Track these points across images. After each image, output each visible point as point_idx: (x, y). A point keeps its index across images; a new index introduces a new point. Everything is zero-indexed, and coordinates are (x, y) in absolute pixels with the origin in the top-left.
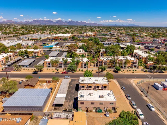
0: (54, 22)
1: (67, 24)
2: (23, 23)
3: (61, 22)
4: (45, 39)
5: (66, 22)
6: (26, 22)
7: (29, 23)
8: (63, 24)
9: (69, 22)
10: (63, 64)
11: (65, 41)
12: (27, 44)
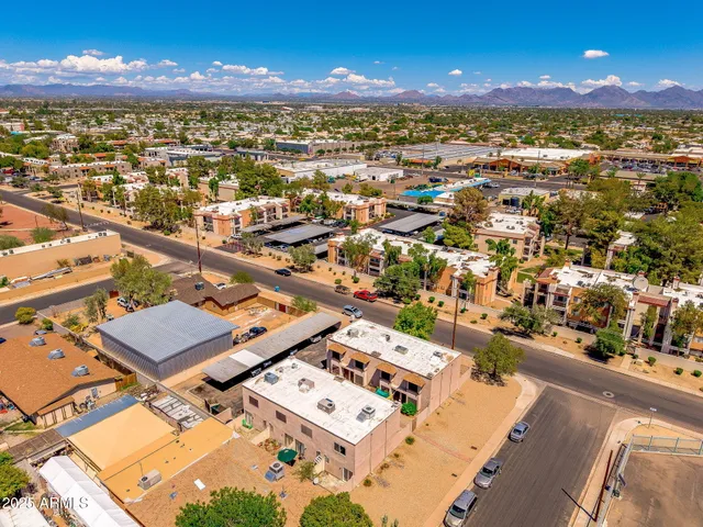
0: (580, 96)
1: (643, 105)
2: (456, 100)
3: (613, 95)
4: (460, 164)
5: (642, 94)
6: (465, 96)
7: (475, 100)
8: (625, 104)
9: (657, 95)
10: (381, 263)
11: (533, 177)
12: (374, 178)
